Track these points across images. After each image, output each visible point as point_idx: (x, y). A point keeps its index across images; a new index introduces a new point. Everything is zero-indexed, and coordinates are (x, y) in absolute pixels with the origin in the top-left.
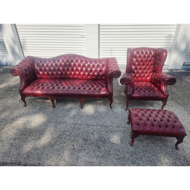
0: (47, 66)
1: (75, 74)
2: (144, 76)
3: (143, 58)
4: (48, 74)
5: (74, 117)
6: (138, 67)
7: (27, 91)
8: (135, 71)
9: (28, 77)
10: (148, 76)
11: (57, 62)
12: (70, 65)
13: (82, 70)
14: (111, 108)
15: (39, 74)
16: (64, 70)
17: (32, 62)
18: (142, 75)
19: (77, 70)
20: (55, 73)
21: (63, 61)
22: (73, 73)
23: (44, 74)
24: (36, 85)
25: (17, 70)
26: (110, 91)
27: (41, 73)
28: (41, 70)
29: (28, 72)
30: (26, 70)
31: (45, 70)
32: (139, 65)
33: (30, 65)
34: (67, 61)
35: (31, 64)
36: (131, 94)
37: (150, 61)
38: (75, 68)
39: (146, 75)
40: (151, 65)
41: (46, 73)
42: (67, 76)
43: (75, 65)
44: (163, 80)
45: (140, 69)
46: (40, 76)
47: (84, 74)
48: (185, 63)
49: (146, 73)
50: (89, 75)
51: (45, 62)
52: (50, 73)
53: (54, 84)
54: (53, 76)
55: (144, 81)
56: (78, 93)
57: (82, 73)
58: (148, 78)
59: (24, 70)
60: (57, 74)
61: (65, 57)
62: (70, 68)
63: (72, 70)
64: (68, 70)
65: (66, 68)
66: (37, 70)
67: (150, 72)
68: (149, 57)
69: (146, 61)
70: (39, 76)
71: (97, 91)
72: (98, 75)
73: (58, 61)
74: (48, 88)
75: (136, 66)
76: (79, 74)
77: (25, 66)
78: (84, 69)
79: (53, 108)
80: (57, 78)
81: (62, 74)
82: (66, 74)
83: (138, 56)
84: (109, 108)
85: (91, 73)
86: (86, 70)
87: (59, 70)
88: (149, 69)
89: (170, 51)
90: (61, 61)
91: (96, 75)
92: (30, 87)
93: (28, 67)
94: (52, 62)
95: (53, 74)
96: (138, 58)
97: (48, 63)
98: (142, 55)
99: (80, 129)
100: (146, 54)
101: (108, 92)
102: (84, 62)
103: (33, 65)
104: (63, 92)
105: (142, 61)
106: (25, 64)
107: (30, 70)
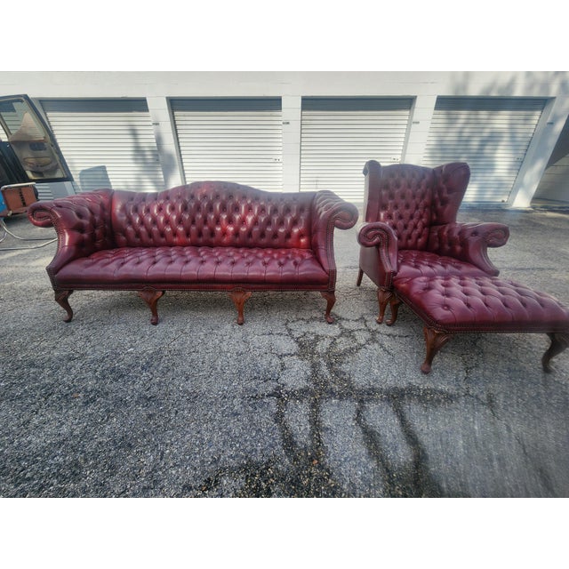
0: (148, 211)
2: (409, 237)
3: (406, 188)
6: (394, 213)
7: (74, 269)
9: (85, 236)
10: (419, 236)
11: (175, 201)
12: (211, 208)
13: (243, 221)
14: (331, 322)
15: (125, 233)
18: (406, 232)
21: (192, 197)
23: (138, 234)
24: (107, 258)
26: (327, 268)
27: (130, 229)
28: (130, 222)
29: (85, 222)
30: (80, 215)
31: (143, 223)
32: (395, 206)
33: (97, 206)
34: (205, 197)
35: (102, 205)
36: (396, 270)
37: (423, 195)
38: (224, 216)
39: (416, 232)
40: (426, 206)
41: (143, 230)
42: (201, 240)
44: (475, 234)
45: (400, 216)
46: (127, 238)
47: (250, 233)
49: (415, 227)
51: (144, 201)
52: (155, 229)
53: (158, 254)
56: (228, 275)
57: (244, 229)
58: (420, 241)
59: (74, 213)
62: (212, 216)
63: (218, 221)
66: (119, 223)
67: (424, 226)
69: (414, 195)
70: (123, 238)
72: (288, 234)
73: (179, 198)
75: (389, 209)
76: (237, 233)
79: (153, 324)
80: (172, 245)
83: (391, 182)
86: (256, 222)
87: (180, 220)
93: (91, 209)
94: (162, 201)
96: (391, 187)
97: (150, 202)
98: (402, 181)
101: (324, 269)
103: (108, 208)
105: (402, 195)
107: (97, 218)
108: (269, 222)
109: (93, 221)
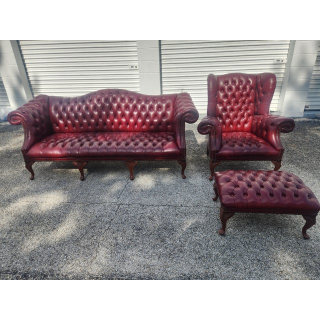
0: (72, 109)
1: (120, 123)
2: (239, 122)
3: (236, 91)
4: (74, 124)
5: (119, 194)
6: (228, 107)
7: (36, 151)
8: (224, 114)
9: (38, 128)
10: (246, 122)
11: (88, 103)
12: (111, 107)
13: (131, 115)
14: (184, 178)
15: (58, 124)
16: (100, 115)
17: (46, 105)
18: (235, 120)
19: (123, 115)
20: (85, 121)
21: (99, 100)
22: (116, 120)
23: (66, 124)
24: (53, 142)
25: (18, 115)
26: (180, 147)
27: (61, 122)
28: (61, 117)
29: (38, 120)
30: (34, 116)
31: (69, 117)
32: (229, 103)
33: (41, 109)
34: (106, 100)
35: (44, 107)
36: (218, 149)
37: (248, 95)
38: (119, 112)
39: (242, 120)
40: (250, 102)
41: (69, 122)
42: (105, 127)
43: (119, 107)
44: (273, 124)
45: (232, 110)
46: (60, 127)
47: (136, 123)
48: (308, 107)
49: (243, 116)
50: (144, 123)
51: (69, 103)
52: (77, 121)
53: (82, 139)
54: (82, 128)
55: (240, 131)
56: (124, 152)
57: (132, 120)
58: (246, 126)
59: (31, 116)
60: (89, 124)
61: (103, 94)
62: (112, 113)
63: (115, 115)
64: (108, 115)
65: (104, 113)
66: (54, 117)
67: (249, 115)
68: (245, 88)
69: (242, 95)
70: (58, 128)
71: (159, 148)
72: (160, 123)
73: (91, 101)
74: (72, 145)
75: (225, 104)
76: (127, 123)
77: (33, 109)
78: (135, 113)
79: (82, 180)
80: (88, 131)
81: (97, 123)
82: (105, 123)
83: (226, 87)
84: (180, 178)
85: (148, 120)
86: (139, 115)
87: (92, 116)
88: (247, 109)
89: (281, 87)
90: (95, 102)
91: (157, 122)
92: (42, 145)
93: (38, 111)
94: (80, 104)
95: (81, 124)
96: (226, 90)
97: (73, 104)
98: (234, 87)
99: (129, 212)
100: (239, 85)
101: (178, 147)
102: (135, 102)
103: (47, 109)
104: (99, 151)
105: (233, 95)
106: (34, 106)
107: (42, 116)
108: (147, 115)
109: (40, 119)
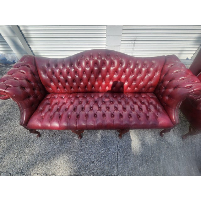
0: (61, 73)
1: (107, 85)
4: (64, 87)
12: (100, 71)
13: (119, 79)
15: (50, 86)
17: (33, 69)
20: (75, 84)
22: (104, 83)
23: (58, 87)
28: (52, 80)
31: (59, 80)
33: (30, 75)
34: (95, 63)
38: (108, 76)
41: (60, 84)
42: (93, 89)
50: (130, 85)
51: (56, 66)
52: (67, 84)
53: (77, 107)
54: (73, 89)
60: (79, 86)
61: (91, 56)
62: (100, 76)
64: (96, 79)
65: (93, 76)
66: (45, 81)
73: (79, 64)
78: (123, 77)
81: (86, 86)
82: (93, 85)
85: (134, 84)
86: (126, 79)
87: (82, 80)
90: (83, 64)
91: (142, 85)
95: (71, 87)
102: (124, 66)
106: (19, 73)
108: (134, 79)
109: (31, 87)
